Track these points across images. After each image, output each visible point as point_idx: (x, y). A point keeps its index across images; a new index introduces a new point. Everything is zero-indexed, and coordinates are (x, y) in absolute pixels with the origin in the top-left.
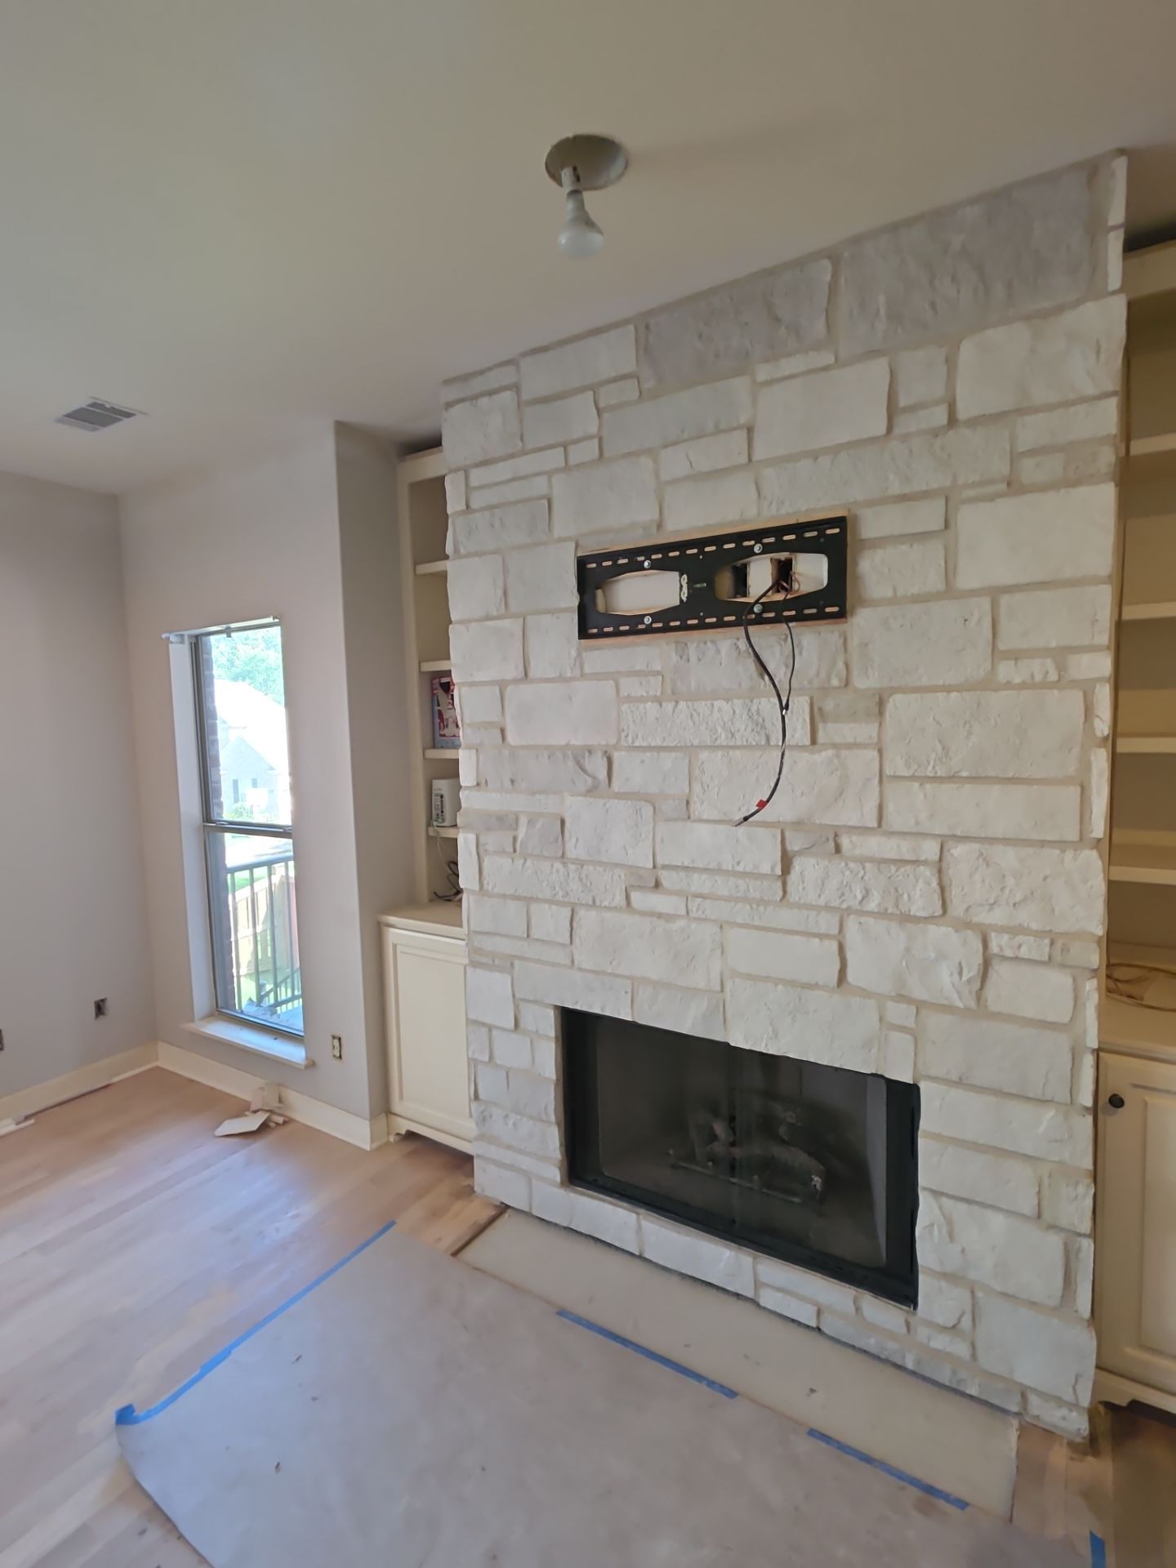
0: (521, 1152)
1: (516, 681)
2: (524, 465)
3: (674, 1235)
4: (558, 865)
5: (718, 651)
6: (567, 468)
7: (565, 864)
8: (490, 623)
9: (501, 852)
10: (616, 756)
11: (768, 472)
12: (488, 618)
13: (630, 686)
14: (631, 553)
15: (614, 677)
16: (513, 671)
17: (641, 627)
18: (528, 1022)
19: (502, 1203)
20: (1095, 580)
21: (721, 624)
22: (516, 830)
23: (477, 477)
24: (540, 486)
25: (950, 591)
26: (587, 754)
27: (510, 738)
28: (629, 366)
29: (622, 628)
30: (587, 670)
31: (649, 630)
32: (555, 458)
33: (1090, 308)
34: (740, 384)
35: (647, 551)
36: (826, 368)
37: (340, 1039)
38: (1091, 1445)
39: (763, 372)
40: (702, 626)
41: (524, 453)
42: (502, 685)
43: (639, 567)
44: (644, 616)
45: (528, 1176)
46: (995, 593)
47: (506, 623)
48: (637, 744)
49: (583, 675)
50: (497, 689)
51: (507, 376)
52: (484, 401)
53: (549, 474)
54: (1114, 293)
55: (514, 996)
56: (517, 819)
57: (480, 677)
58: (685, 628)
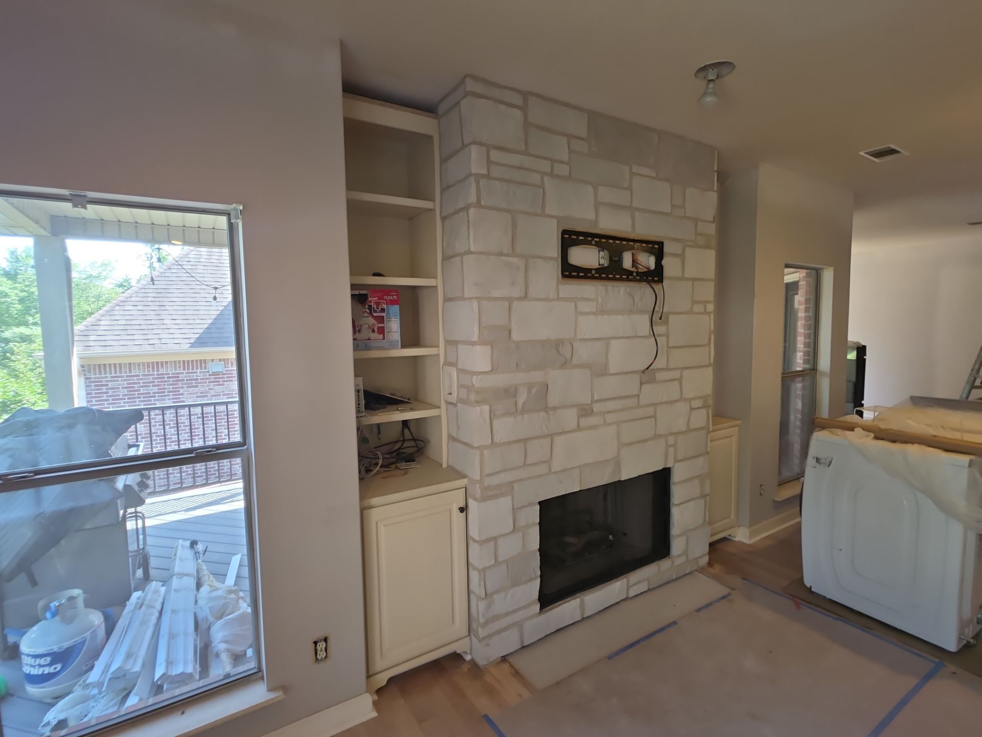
0: (515, 611)
1: (520, 299)
2: (528, 162)
3: (599, 593)
4: (543, 414)
5: (619, 292)
6: (552, 174)
7: (546, 412)
8: (503, 258)
9: (507, 414)
10: (575, 344)
11: (637, 213)
12: (501, 254)
13: (584, 307)
14: (586, 234)
15: (574, 300)
16: (517, 292)
17: (590, 275)
18: (521, 522)
19: (502, 657)
20: (710, 280)
21: (621, 279)
22: (515, 397)
23: (495, 155)
24: (535, 178)
25: (682, 278)
26: (561, 344)
27: (515, 336)
28: (584, 134)
29: (581, 274)
30: (561, 295)
31: (593, 278)
32: (545, 166)
33: (711, 193)
34: (626, 168)
35: (594, 236)
36: (653, 178)
37: (326, 640)
38: (710, 564)
39: (635, 169)
40: (614, 279)
41: (526, 153)
42: (510, 300)
43: (590, 243)
44: (592, 269)
45: (519, 625)
46: (694, 280)
47: (515, 260)
48: (585, 337)
49: (558, 299)
50: (507, 304)
51: (518, 100)
52: (503, 107)
53: (543, 174)
54: (714, 191)
55: (513, 508)
56: (516, 390)
57: (496, 294)
58: (607, 279)
